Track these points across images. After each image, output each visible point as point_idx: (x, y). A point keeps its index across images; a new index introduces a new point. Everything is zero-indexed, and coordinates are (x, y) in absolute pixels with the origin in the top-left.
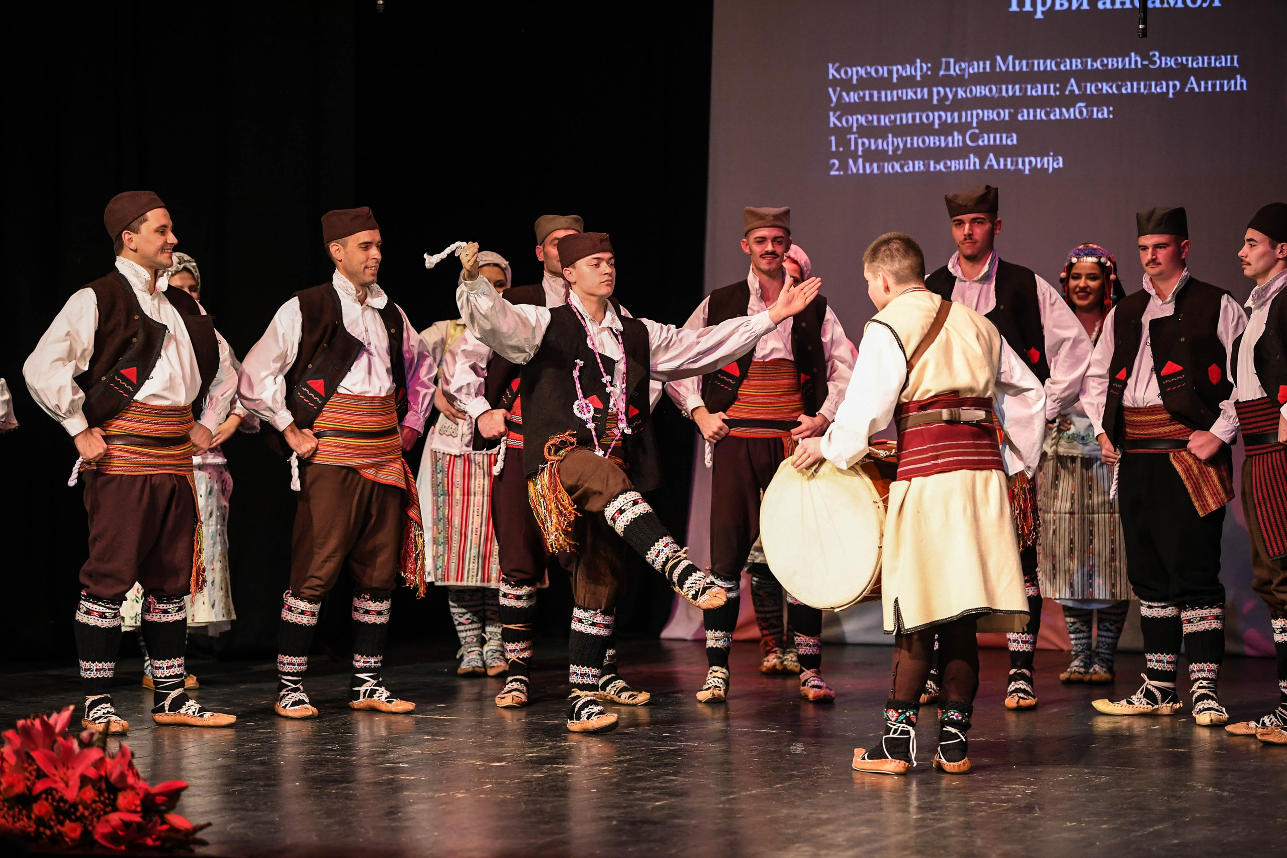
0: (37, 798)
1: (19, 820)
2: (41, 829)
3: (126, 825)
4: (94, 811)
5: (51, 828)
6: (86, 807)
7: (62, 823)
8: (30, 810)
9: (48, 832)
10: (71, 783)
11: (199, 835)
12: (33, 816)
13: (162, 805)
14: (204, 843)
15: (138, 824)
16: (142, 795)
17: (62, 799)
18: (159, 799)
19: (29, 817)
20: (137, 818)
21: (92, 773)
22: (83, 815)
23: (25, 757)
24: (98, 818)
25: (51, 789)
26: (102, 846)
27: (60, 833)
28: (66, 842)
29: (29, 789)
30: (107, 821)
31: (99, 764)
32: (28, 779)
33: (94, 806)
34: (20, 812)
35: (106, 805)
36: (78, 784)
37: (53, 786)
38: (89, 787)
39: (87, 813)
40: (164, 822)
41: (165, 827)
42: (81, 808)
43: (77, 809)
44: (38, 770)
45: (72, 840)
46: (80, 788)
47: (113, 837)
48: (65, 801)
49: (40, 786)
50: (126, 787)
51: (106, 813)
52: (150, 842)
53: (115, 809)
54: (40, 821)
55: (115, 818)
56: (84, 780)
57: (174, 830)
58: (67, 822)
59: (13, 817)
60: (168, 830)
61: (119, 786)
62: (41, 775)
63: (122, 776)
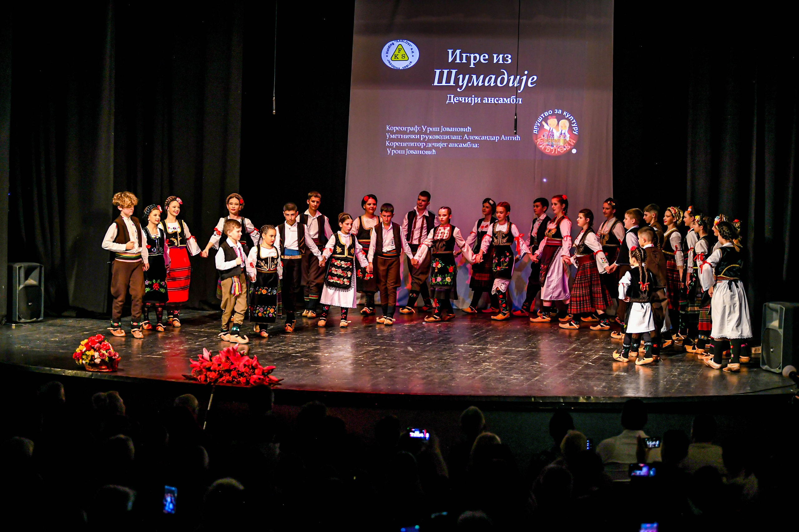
0: (232, 370)
1: (227, 376)
2: (234, 379)
3: (259, 379)
4: (249, 374)
5: (237, 379)
6: (247, 373)
7: (240, 378)
8: (231, 374)
9: (236, 380)
10: (240, 366)
11: (280, 382)
12: (232, 376)
13: (266, 373)
14: (280, 384)
15: (262, 379)
16: (262, 370)
17: (239, 371)
18: (265, 371)
19: (230, 376)
20: (262, 377)
21: (246, 363)
22: (246, 375)
23: (227, 358)
24: (250, 376)
25: (236, 368)
26: (252, 384)
27: (239, 381)
28: (241, 383)
29: (230, 367)
30: (253, 377)
31: (248, 361)
32: (228, 365)
33: (249, 373)
34: (227, 374)
35: (252, 373)
36: (243, 367)
37: (236, 367)
38: (247, 367)
39: (247, 375)
40: (268, 377)
41: (267, 379)
42: (245, 373)
43: (244, 374)
44: (231, 362)
45: (244, 383)
46: (244, 368)
47: (255, 382)
48: (240, 371)
49: (232, 367)
50: (257, 369)
51: (253, 375)
52: (265, 383)
53: (255, 374)
54: (233, 377)
55: (255, 376)
56: (245, 365)
57: (270, 380)
58: (241, 377)
59: (225, 375)
60: (269, 380)
61: (255, 367)
62: (232, 364)
63: (256, 365)
